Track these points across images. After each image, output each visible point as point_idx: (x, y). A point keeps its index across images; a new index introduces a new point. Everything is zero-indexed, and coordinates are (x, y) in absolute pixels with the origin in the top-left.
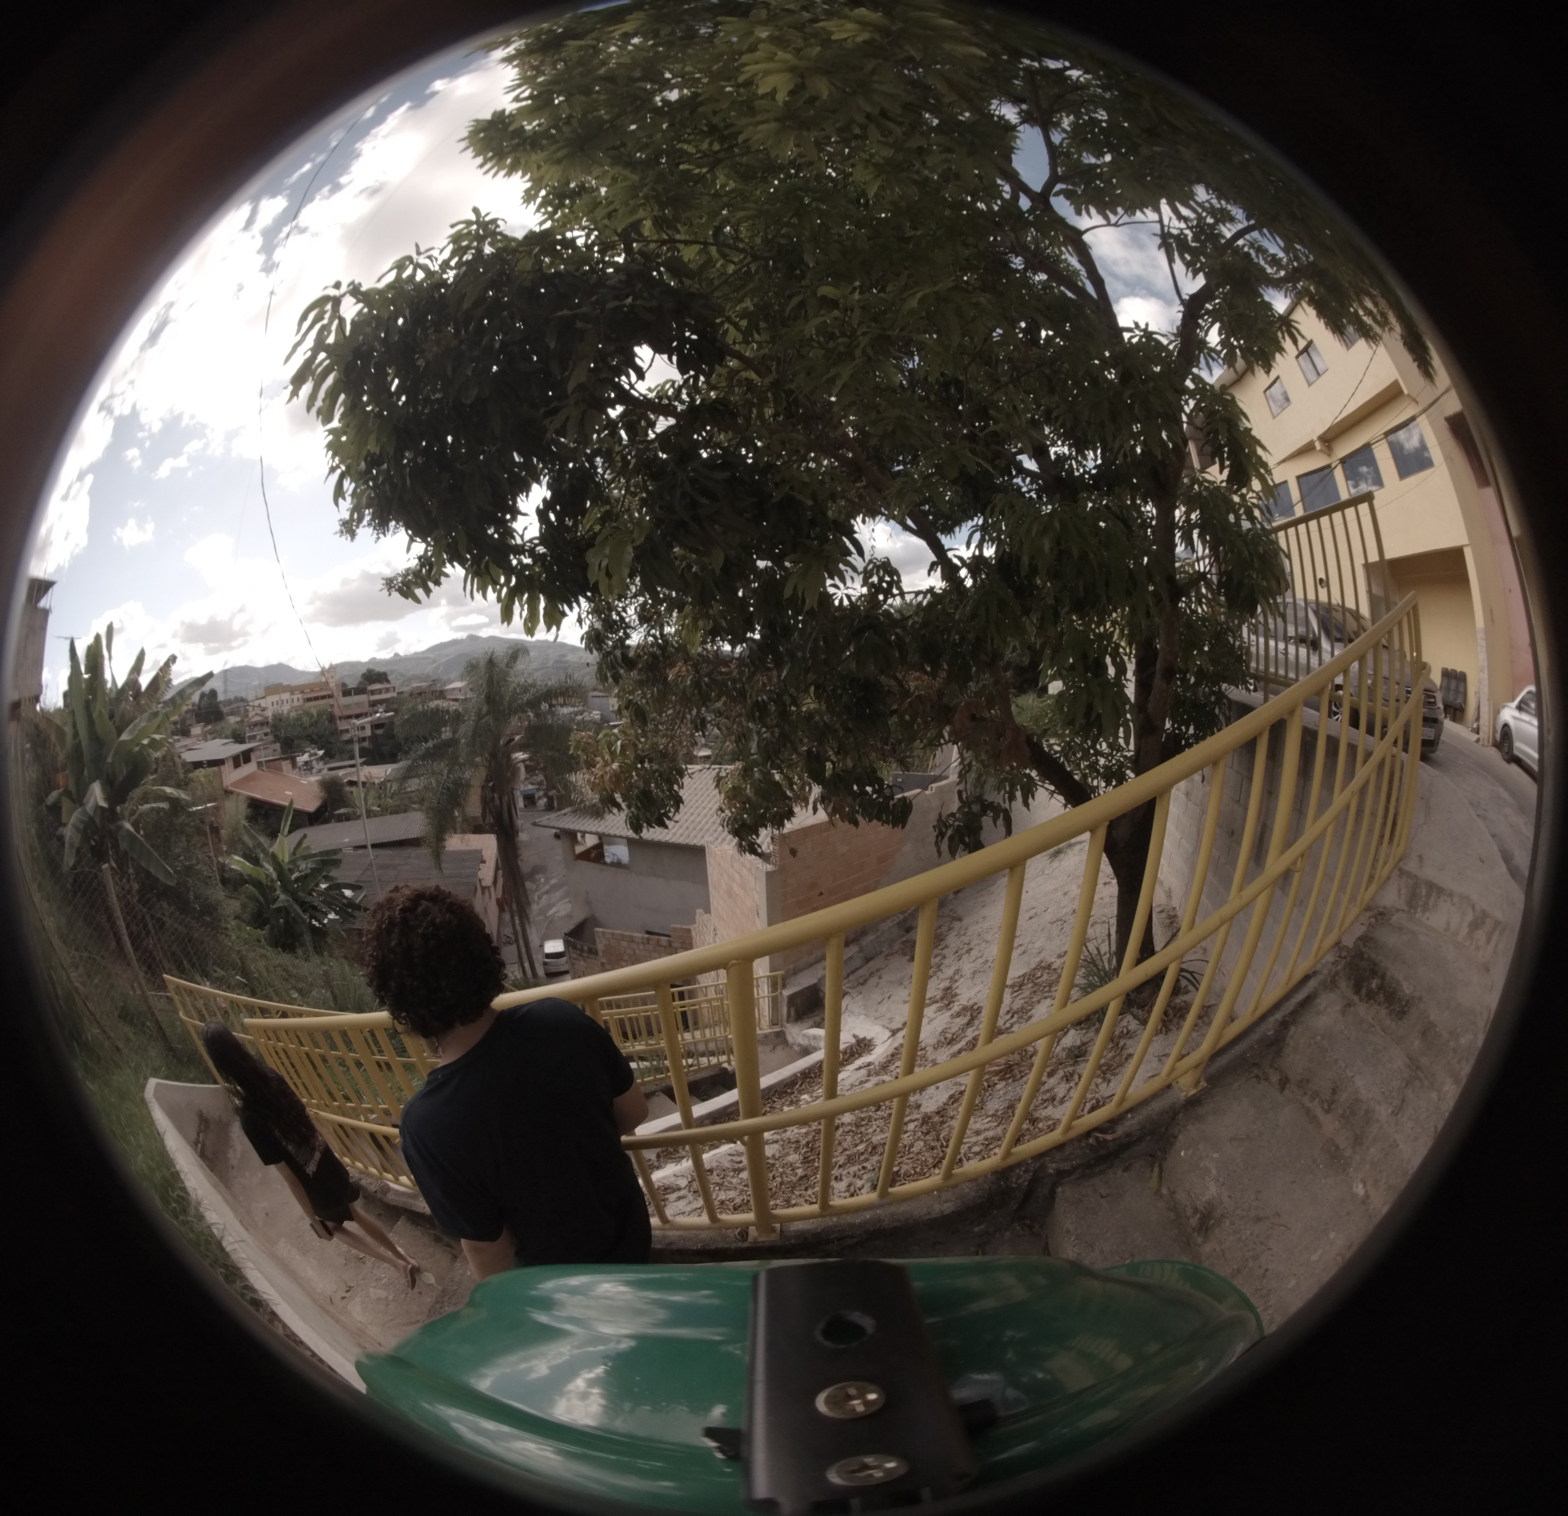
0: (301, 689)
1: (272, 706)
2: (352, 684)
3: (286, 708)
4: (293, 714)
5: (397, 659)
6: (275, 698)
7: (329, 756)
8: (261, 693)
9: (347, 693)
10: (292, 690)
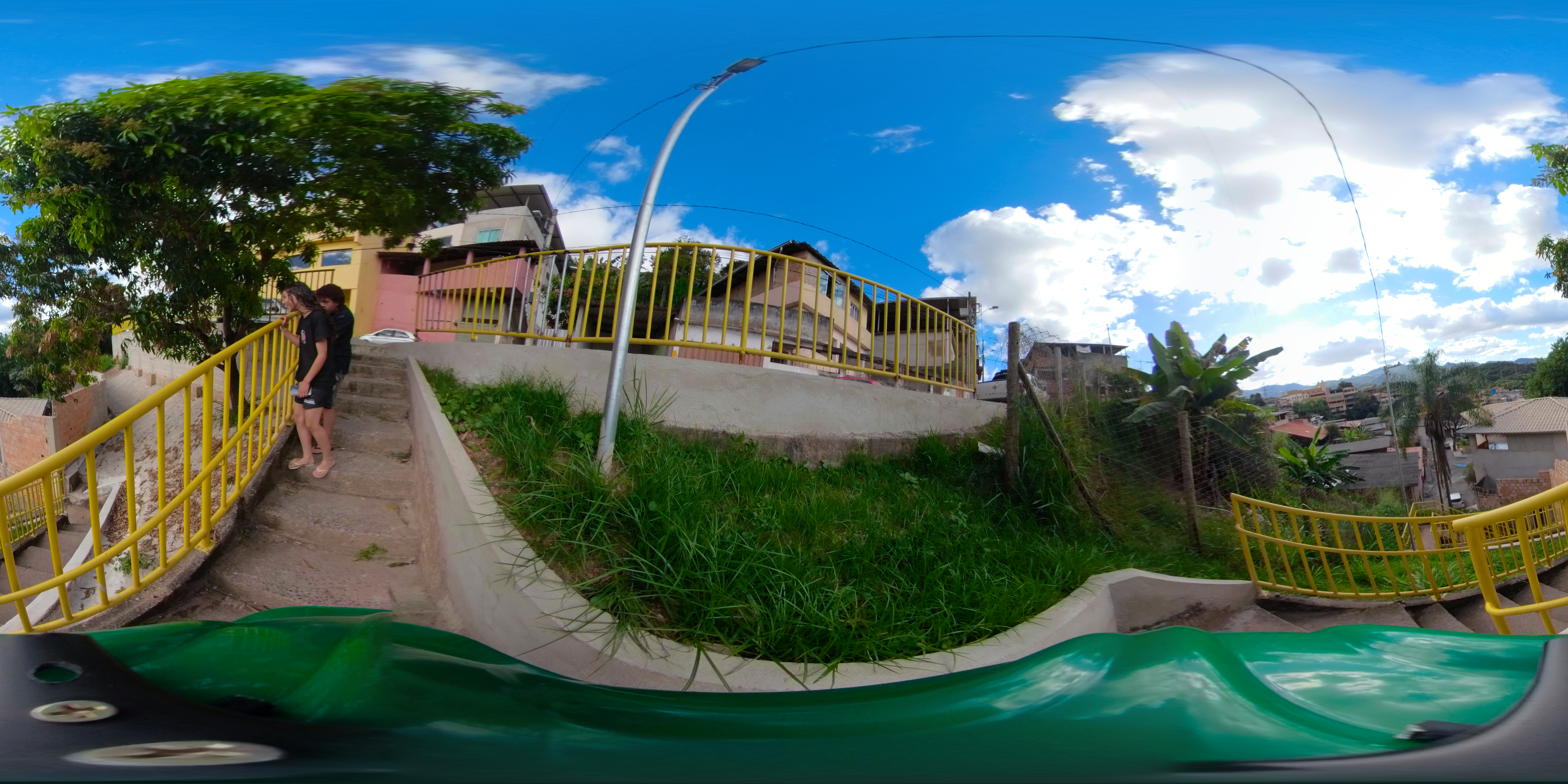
0: (1308, 392)
1: (1292, 399)
2: (1333, 389)
3: (1300, 400)
4: (1304, 403)
5: (1353, 378)
6: (1294, 396)
7: (1325, 419)
8: (1286, 394)
9: (1332, 392)
10: (1303, 392)
